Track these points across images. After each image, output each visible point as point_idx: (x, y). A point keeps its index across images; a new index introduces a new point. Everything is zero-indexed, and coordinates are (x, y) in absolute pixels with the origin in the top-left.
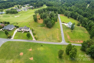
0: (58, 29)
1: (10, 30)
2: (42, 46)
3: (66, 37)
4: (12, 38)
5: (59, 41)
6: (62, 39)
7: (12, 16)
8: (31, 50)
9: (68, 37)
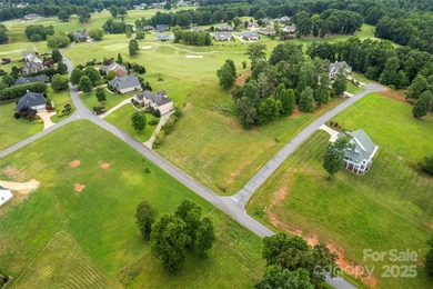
0: (273, 143)
1: (119, 93)
2: (147, 171)
3: (269, 187)
4: (102, 116)
5: (224, 190)
6: (242, 188)
7: (181, 53)
8: (105, 166)
9: (281, 194)
